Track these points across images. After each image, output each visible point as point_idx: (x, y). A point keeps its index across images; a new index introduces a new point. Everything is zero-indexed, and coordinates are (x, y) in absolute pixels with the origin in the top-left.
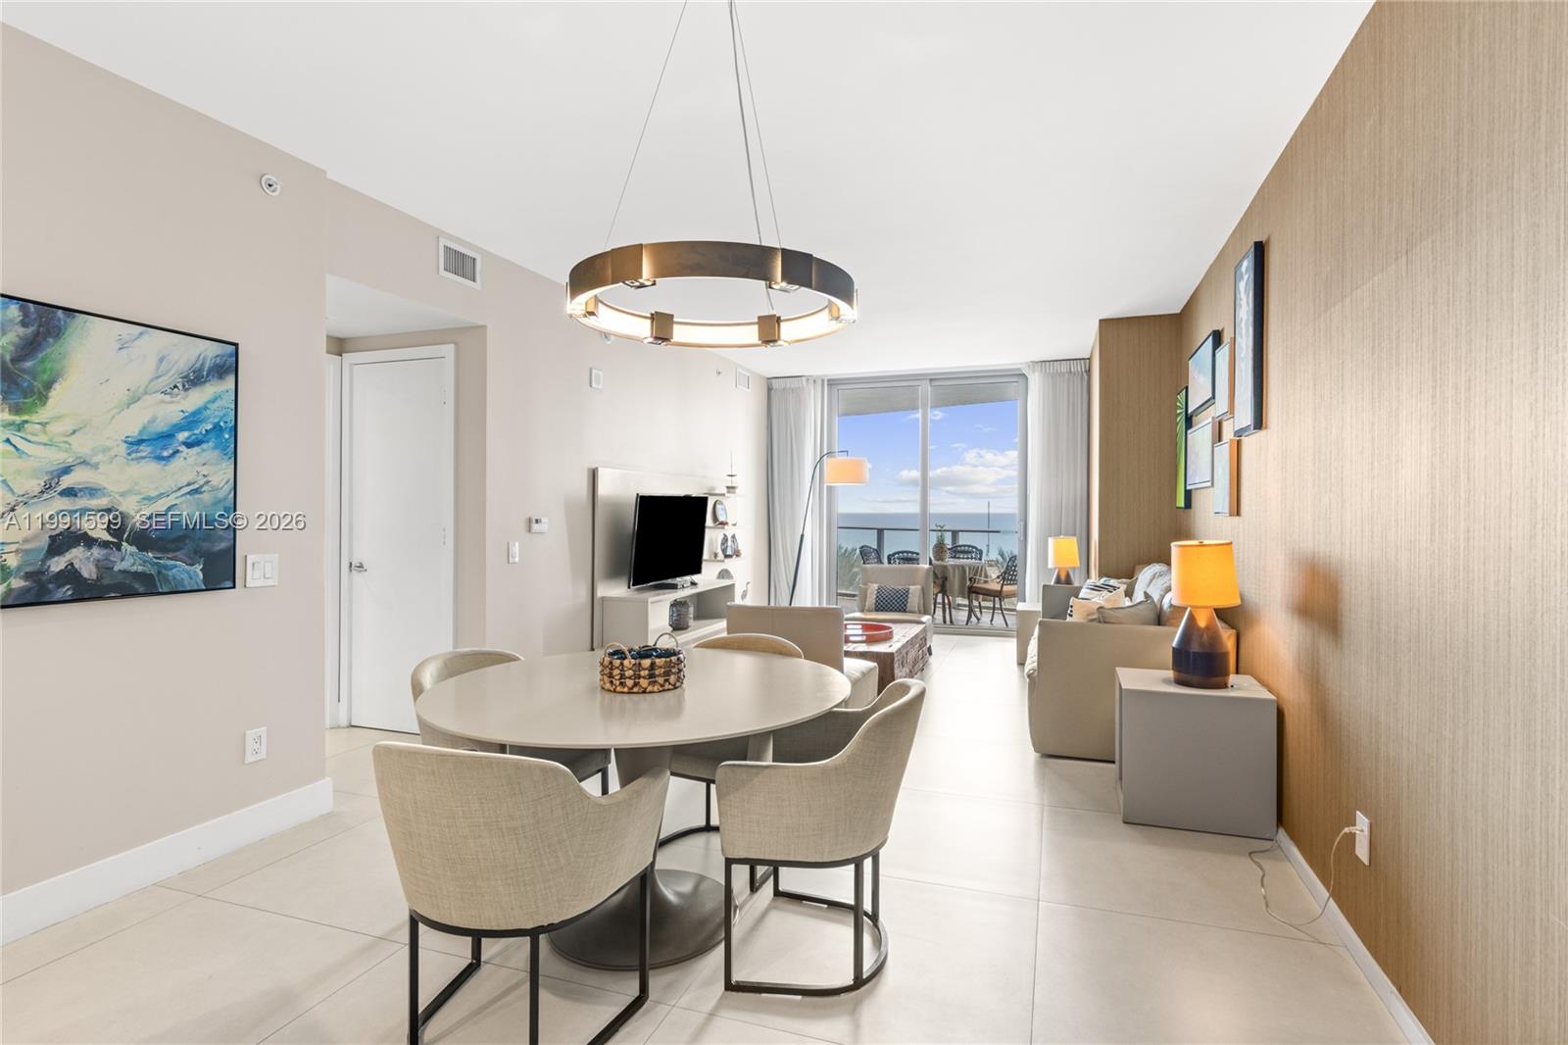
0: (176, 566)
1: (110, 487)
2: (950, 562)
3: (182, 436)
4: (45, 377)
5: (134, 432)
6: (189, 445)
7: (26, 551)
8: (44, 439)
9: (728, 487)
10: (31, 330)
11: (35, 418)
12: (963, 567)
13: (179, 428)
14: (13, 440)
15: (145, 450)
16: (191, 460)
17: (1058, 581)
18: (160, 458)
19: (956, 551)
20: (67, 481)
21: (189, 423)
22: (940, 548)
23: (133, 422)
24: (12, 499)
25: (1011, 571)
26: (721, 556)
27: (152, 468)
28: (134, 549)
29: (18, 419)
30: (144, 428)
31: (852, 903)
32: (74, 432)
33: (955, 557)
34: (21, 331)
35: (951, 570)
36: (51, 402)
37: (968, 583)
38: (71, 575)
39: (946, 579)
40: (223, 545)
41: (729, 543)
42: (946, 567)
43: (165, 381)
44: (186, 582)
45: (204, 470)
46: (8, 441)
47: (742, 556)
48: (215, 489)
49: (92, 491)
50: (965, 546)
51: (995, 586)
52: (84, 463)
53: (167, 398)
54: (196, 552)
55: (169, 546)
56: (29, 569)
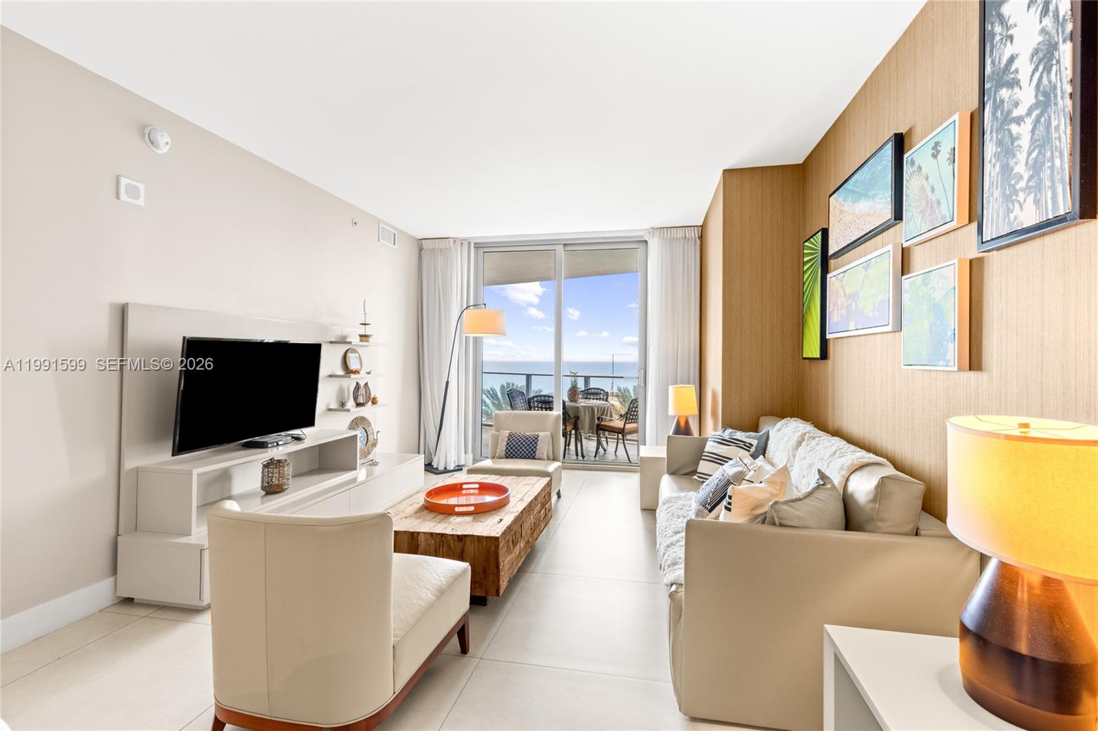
2: (582, 403)
9: (361, 336)
12: (592, 409)
19: (588, 393)
22: (573, 392)
25: (633, 411)
33: (586, 398)
35: (582, 410)
37: (597, 421)
39: (578, 418)
41: (362, 391)
42: (578, 407)
47: (380, 402)
50: (595, 389)
51: (618, 423)
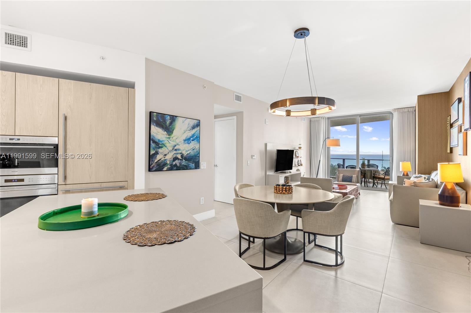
0: (190, 164)
1: (182, 149)
2: (367, 168)
3: (192, 139)
4: (173, 129)
5: (184, 138)
6: (193, 140)
7: (170, 161)
8: (172, 140)
9: (299, 148)
10: (171, 120)
11: (171, 136)
12: (371, 171)
13: (191, 137)
14: (169, 140)
15: (186, 142)
16: (193, 143)
17: (404, 175)
18: (188, 143)
19: (369, 166)
20: (176, 148)
21: (193, 136)
22: (363, 165)
23: (184, 137)
24: (168, 151)
25: (388, 172)
26: (297, 165)
27: (187, 145)
28: (184, 160)
29: (169, 137)
30: (186, 137)
31: (335, 249)
32: (176, 139)
33: (368, 167)
34: (170, 120)
35: (367, 171)
36: (174, 133)
37: (373, 176)
38: (176, 165)
39: (365, 173)
40: (198, 160)
41: (299, 162)
42: (365, 170)
43: (189, 129)
44: (192, 167)
45: (195, 145)
46: (168, 141)
47: (303, 165)
48: (196, 149)
49: (179, 150)
50: (372, 164)
51: (382, 176)
52: (178, 144)
53: (189, 131)
54: (193, 161)
55: (190, 160)
56: (171, 164)
